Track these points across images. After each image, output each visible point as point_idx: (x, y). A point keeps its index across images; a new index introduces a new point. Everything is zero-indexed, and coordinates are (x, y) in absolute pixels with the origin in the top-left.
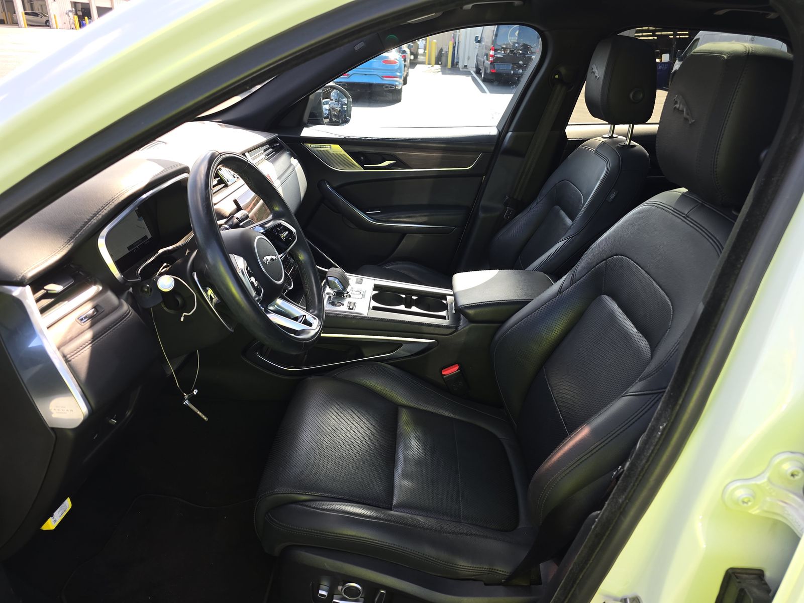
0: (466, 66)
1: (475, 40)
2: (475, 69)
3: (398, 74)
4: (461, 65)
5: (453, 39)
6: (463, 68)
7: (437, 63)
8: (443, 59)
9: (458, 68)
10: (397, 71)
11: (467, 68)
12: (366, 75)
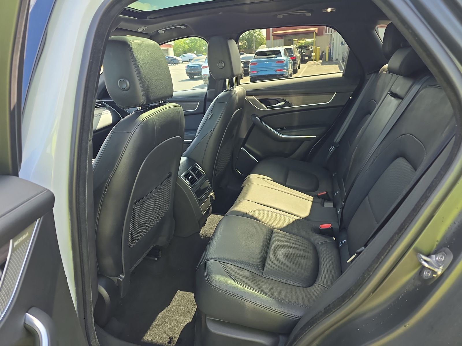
0: (337, 59)
1: (341, 44)
2: (342, 60)
3: (286, 68)
4: (334, 59)
5: (329, 45)
6: (335, 61)
7: (320, 59)
8: (324, 57)
9: (333, 61)
10: (284, 67)
11: (338, 60)
12: (267, 70)
